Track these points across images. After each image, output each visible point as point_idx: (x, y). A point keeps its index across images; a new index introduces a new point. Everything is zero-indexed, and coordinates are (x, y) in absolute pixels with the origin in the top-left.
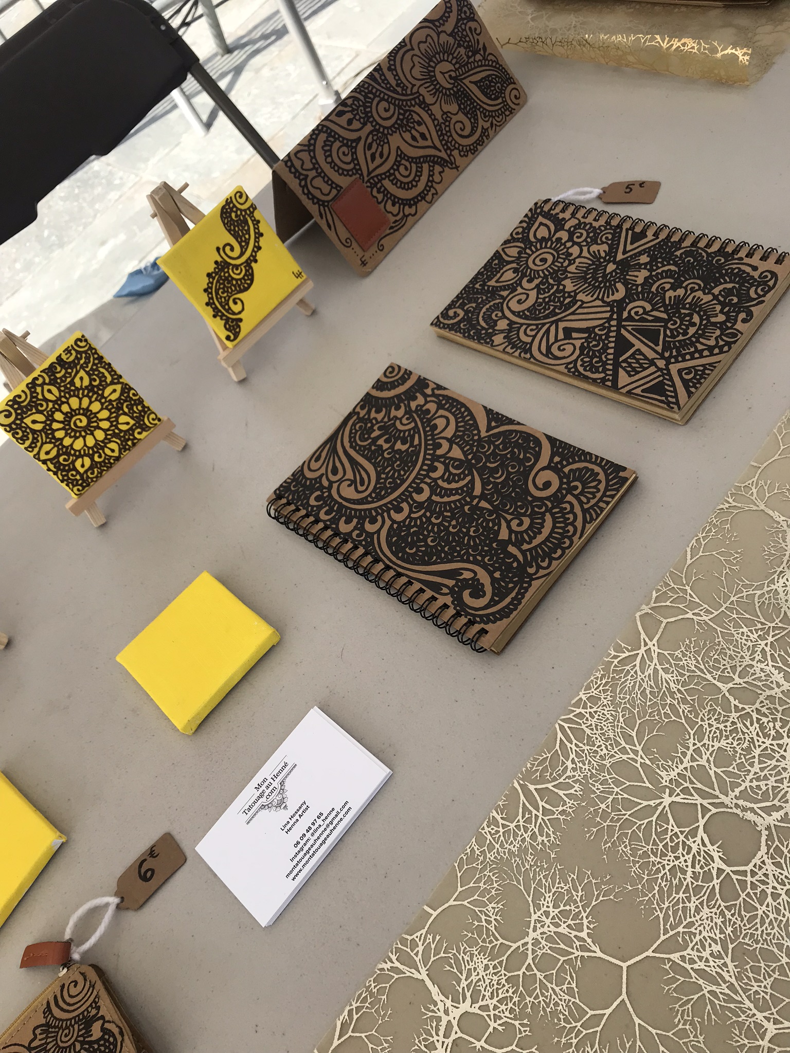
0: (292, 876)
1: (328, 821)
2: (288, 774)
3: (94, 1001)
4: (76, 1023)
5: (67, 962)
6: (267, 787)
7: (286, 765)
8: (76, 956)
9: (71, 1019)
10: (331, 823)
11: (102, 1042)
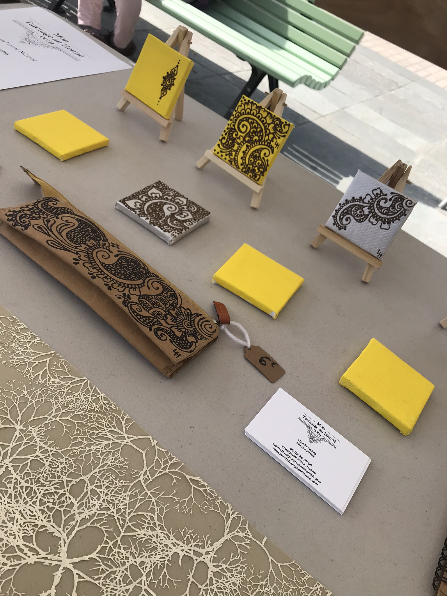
0: (274, 447)
1: (307, 469)
2: (330, 443)
3: (204, 337)
4: (194, 328)
5: (219, 323)
6: (320, 430)
7: (335, 441)
8: (223, 327)
9: (195, 326)
10: (307, 472)
11: (186, 342)
